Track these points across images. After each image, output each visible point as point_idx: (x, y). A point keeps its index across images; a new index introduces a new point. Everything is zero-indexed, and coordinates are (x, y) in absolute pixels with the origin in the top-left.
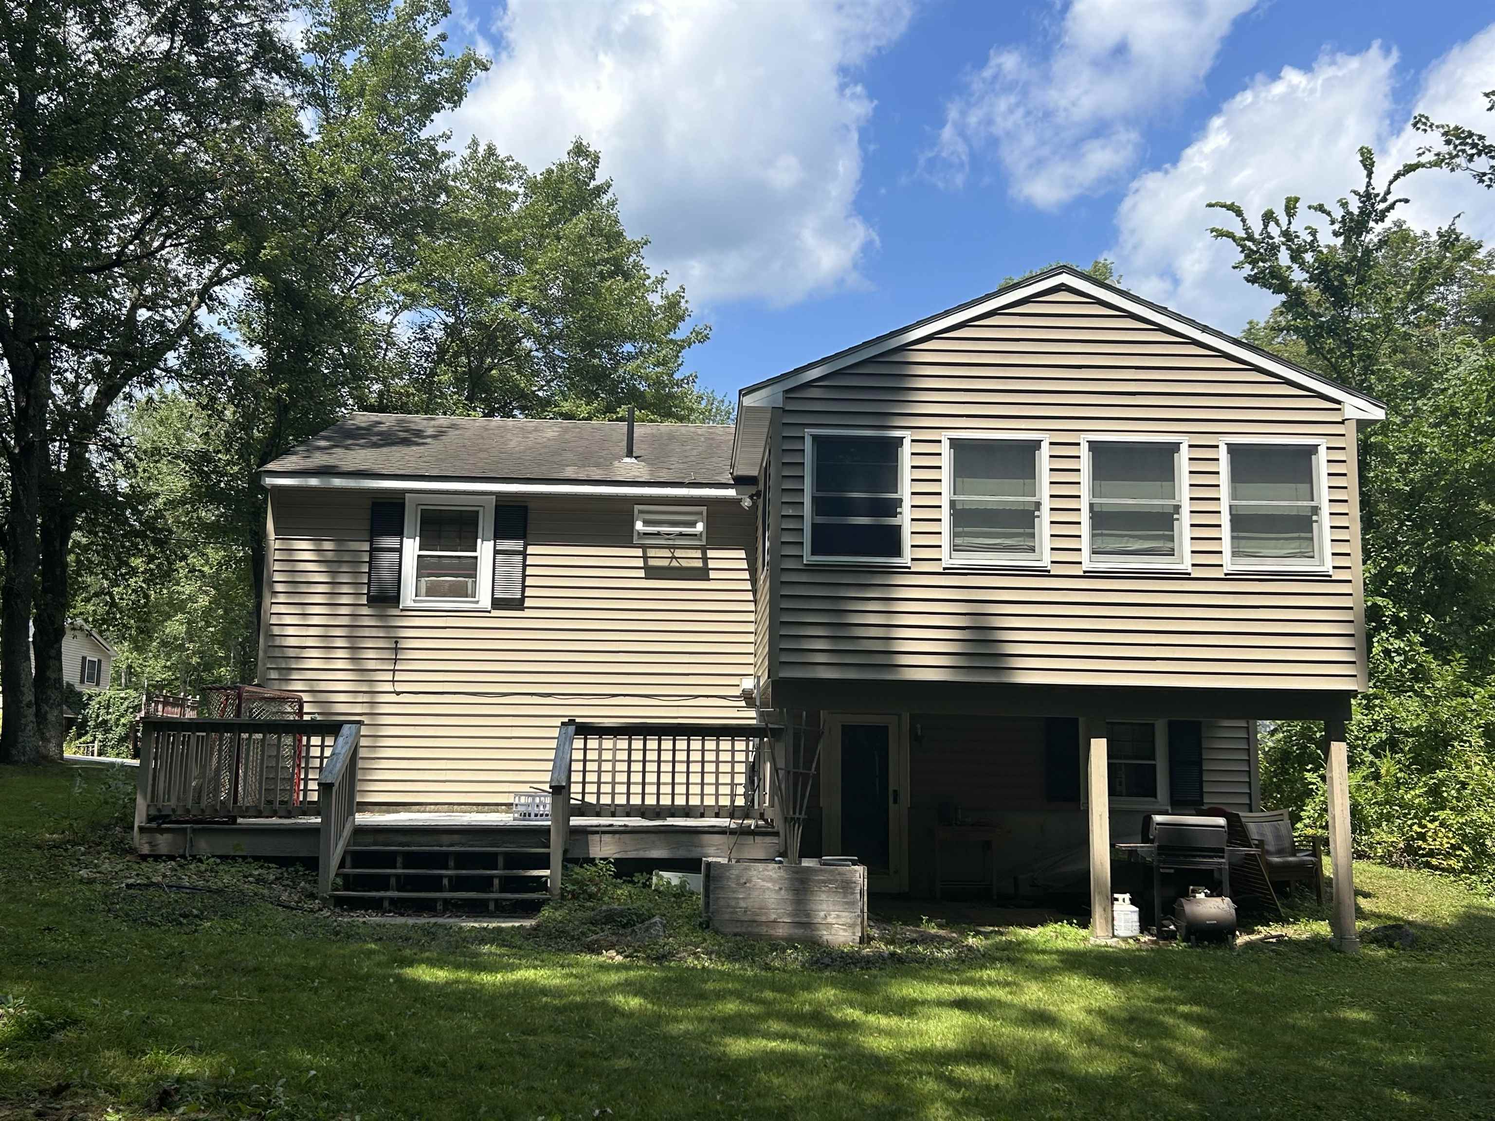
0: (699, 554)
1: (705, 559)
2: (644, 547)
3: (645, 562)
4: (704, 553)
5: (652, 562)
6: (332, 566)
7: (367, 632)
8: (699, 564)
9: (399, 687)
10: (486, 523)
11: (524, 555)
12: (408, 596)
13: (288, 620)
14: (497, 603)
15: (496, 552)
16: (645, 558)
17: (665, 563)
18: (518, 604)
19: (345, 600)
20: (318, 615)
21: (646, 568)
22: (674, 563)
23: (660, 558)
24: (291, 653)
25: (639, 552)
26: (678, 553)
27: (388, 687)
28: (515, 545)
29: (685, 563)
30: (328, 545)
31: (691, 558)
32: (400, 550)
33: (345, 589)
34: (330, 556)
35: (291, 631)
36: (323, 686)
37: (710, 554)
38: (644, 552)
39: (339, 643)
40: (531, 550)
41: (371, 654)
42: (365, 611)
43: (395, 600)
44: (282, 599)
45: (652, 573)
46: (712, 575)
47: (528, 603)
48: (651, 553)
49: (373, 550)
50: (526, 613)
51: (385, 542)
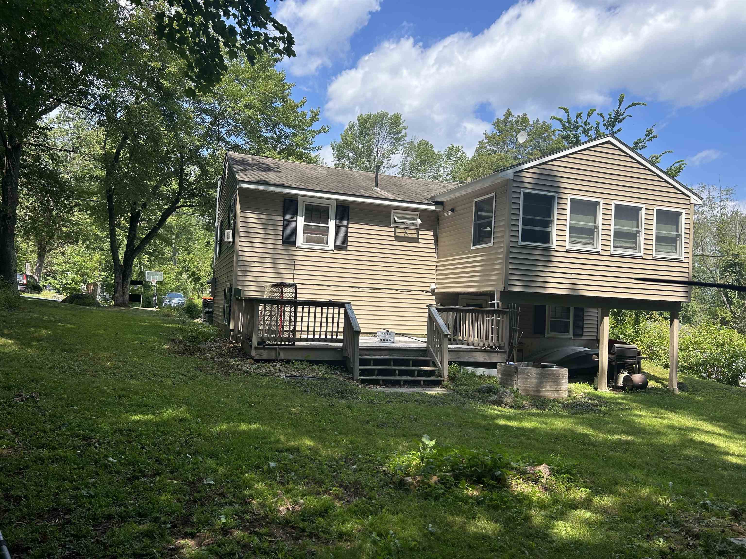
0: (415, 232)
1: (418, 234)
2: (395, 228)
3: (395, 234)
4: (418, 232)
5: (398, 234)
6: (265, 225)
7: (280, 256)
8: (415, 236)
9: (297, 281)
10: (332, 212)
11: (347, 227)
12: (299, 243)
13: (246, 249)
14: (337, 247)
15: (337, 226)
16: (395, 232)
17: (403, 235)
18: (345, 248)
19: (270, 241)
20: (259, 247)
21: (395, 237)
22: (406, 235)
23: (401, 233)
24: (247, 264)
25: (392, 230)
26: (408, 231)
27: (291, 281)
28: (344, 223)
29: (410, 236)
30: (263, 216)
31: (412, 234)
32: (296, 221)
33: (270, 237)
34: (263, 221)
35: (247, 254)
37: (420, 232)
38: (395, 230)
39: (268, 260)
40: (350, 225)
41: (282, 266)
42: (281, 247)
43: (294, 243)
44: (243, 239)
45: (398, 239)
46: (421, 241)
47: (349, 248)
48: (397, 230)
49: (284, 221)
50: (348, 252)
51: (289, 217)
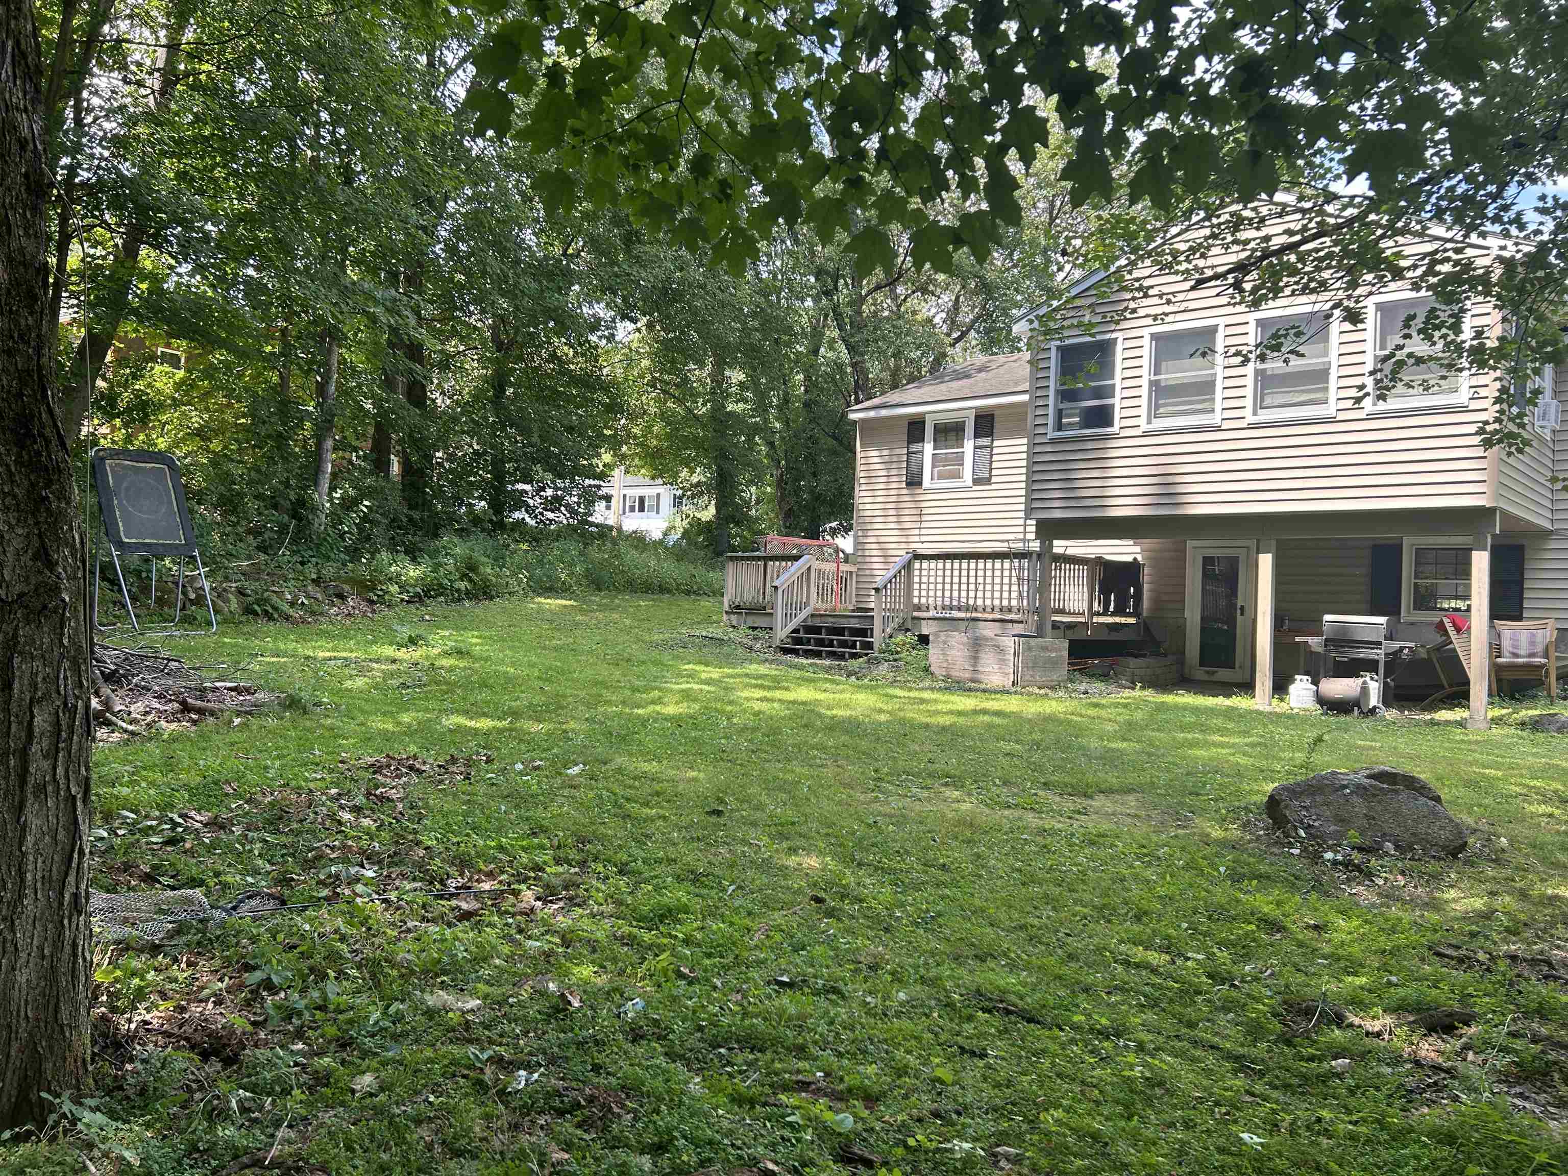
6: (888, 465)
7: (905, 505)
9: (923, 539)
10: (970, 429)
11: (991, 447)
12: (926, 482)
14: (976, 481)
15: (976, 448)
18: (987, 481)
19: (894, 485)
20: (881, 496)
24: (868, 520)
27: (916, 539)
28: (985, 441)
30: (886, 452)
32: (922, 452)
33: (895, 479)
34: (887, 459)
35: (868, 507)
36: (882, 539)
39: (891, 512)
40: (995, 444)
41: (907, 519)
42: (905, 492)
43: (920, 484)
44: (863, 487)
47: (994, 479)
49: (909, 453)
50: (994, 487)
51: (915, 447)
